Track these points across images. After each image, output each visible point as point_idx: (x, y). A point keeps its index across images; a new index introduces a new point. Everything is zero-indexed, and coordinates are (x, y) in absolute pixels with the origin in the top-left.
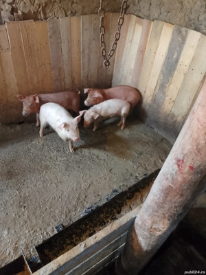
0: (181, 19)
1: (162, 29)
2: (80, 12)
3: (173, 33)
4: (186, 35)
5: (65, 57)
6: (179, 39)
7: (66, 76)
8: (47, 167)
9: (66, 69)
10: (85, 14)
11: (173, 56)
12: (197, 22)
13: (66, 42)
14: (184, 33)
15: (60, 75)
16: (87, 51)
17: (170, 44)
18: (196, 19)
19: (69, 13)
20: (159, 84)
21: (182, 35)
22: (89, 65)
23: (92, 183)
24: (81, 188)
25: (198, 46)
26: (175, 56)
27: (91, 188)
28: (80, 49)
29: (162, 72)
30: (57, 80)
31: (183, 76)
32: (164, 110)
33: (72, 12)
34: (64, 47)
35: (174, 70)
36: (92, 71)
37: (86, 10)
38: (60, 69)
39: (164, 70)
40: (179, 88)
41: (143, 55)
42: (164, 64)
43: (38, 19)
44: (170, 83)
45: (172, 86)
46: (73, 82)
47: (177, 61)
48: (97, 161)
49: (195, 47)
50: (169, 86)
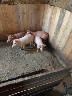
0: (65, 6)
1: (57, 10)
2: (28, 3)
3: (61, 12)
4: (65, 13)
5: (21, 19)
6: (63, 14)
7: (22, 26)
8: (4, 58)
9: (22, 24)
10: (30, 4)
11: (60, 22)
12: (70, 7)
13: (21, 13)
14: (64, 12)
15: (19, 26)
16: (30, 18)
17: (60, 17)
18: (71, 6)
19: (23, 3)
20: (55, 33)
21: (64, 13)
22: (31, 23)
23: (17, 68)
24: (11, 69)
25: (69, 18)
26: (61, 22)
27: (15, 70)
28: (27, 17)
29: (56, 28)
30: (18, 27)
31: (63, 31)
32: (56, 44)
33: (24, 2)
34: (21, 16)
35: (60, 28)
36: (33, 26)
37: (30, 2)
38: (19, 23)
39: (57, 28)
40: (61, 36)
41: (51, 21)
42: (57, 25)
43: (11, 4)
44: (59, 34)
45: (59, 35)
46: (25, 29)
47: (61, 24)
48: (24, 60)
49: (68, 18)
50: (58, 34)
